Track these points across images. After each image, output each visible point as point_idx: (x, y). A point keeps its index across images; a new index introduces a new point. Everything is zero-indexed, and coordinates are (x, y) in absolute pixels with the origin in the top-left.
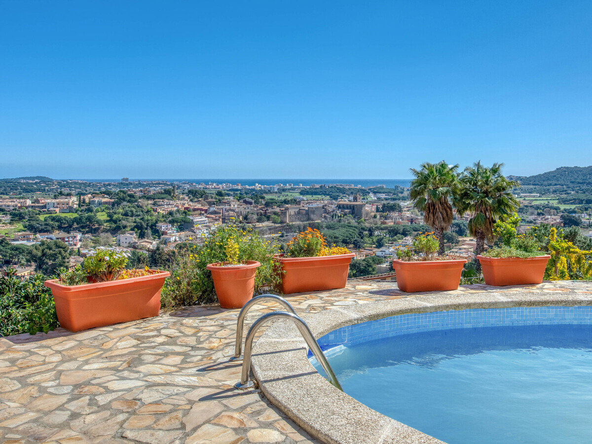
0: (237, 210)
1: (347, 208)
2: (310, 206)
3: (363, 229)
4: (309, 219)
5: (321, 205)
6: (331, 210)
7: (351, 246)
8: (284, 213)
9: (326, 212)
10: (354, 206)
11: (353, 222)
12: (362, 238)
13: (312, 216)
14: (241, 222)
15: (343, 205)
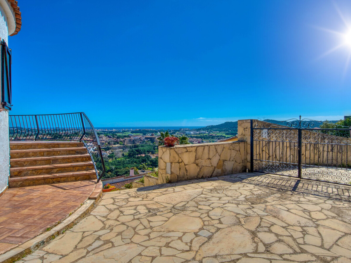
0: (105, 140)
1: (149, 139)
2: (135, 138)
3: (155, 146)
4: (134, 143)
5: (139, 138)
6: (143, 139)
7: (151, 153)
8: (124, 141)
9: (141, 140)
10: (151, 137)
11: (151, 144)
12: (155, 150)
13: (135, 142)
14: (107, 145)
15: (147, 137)
